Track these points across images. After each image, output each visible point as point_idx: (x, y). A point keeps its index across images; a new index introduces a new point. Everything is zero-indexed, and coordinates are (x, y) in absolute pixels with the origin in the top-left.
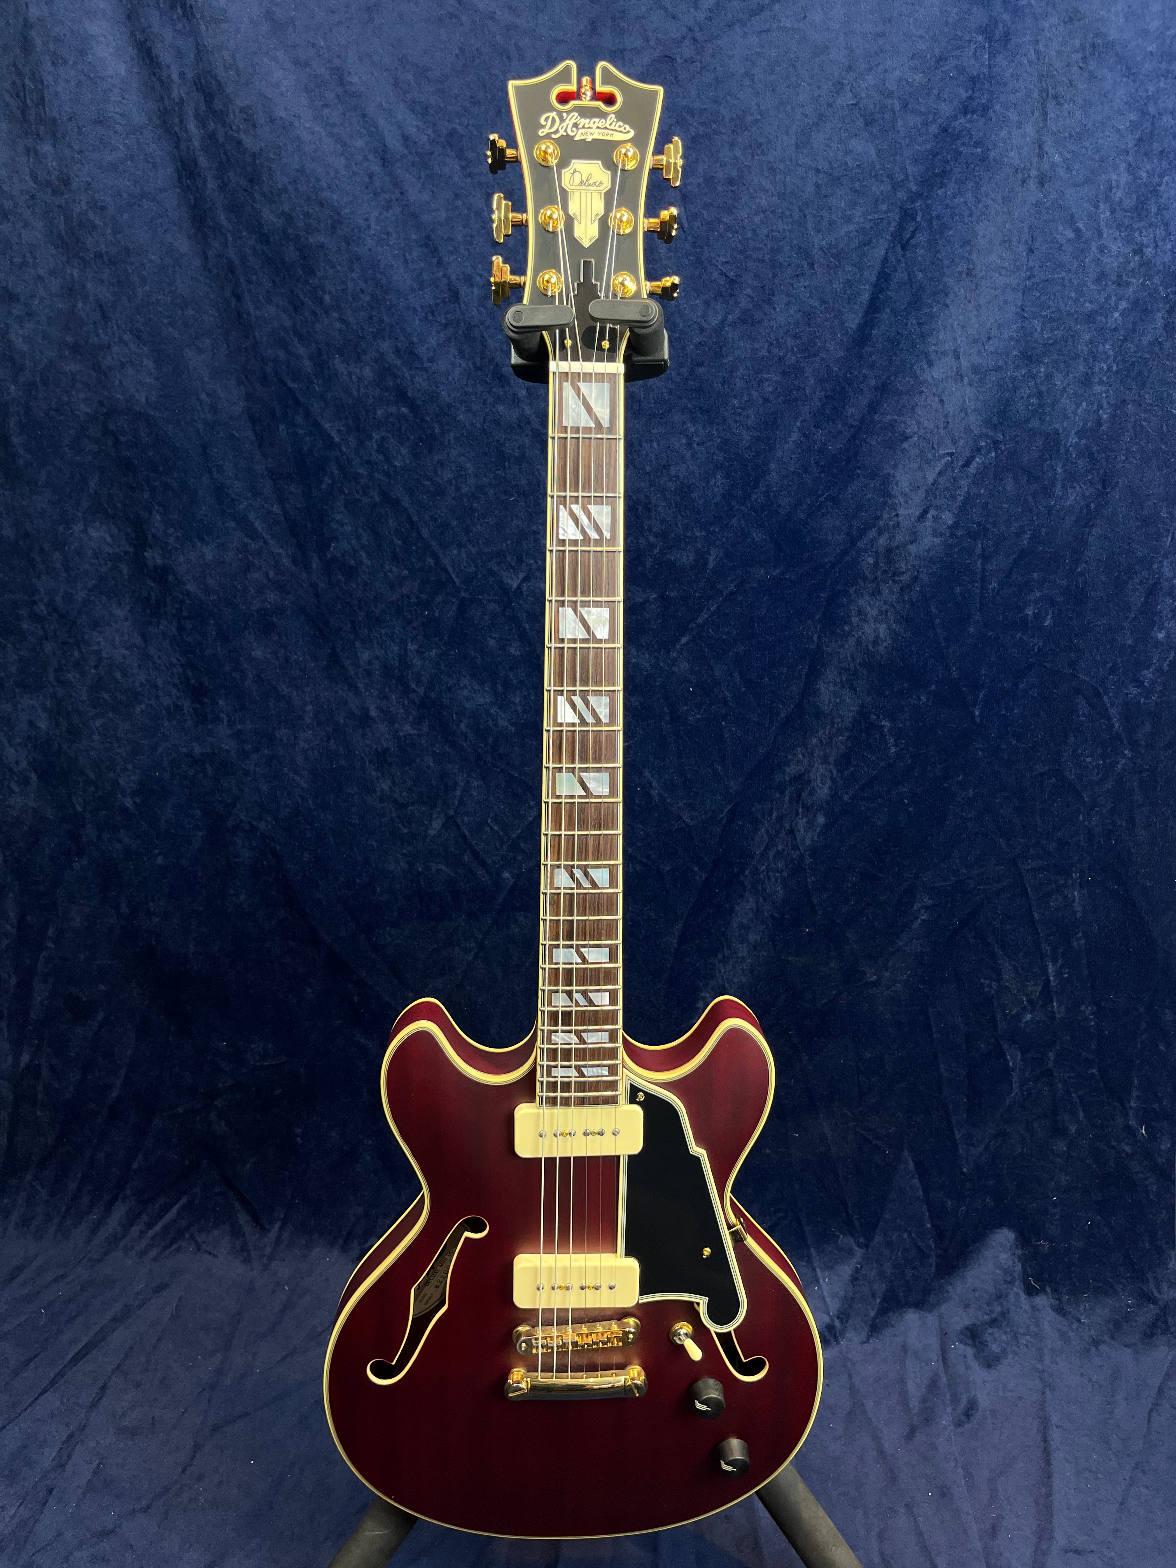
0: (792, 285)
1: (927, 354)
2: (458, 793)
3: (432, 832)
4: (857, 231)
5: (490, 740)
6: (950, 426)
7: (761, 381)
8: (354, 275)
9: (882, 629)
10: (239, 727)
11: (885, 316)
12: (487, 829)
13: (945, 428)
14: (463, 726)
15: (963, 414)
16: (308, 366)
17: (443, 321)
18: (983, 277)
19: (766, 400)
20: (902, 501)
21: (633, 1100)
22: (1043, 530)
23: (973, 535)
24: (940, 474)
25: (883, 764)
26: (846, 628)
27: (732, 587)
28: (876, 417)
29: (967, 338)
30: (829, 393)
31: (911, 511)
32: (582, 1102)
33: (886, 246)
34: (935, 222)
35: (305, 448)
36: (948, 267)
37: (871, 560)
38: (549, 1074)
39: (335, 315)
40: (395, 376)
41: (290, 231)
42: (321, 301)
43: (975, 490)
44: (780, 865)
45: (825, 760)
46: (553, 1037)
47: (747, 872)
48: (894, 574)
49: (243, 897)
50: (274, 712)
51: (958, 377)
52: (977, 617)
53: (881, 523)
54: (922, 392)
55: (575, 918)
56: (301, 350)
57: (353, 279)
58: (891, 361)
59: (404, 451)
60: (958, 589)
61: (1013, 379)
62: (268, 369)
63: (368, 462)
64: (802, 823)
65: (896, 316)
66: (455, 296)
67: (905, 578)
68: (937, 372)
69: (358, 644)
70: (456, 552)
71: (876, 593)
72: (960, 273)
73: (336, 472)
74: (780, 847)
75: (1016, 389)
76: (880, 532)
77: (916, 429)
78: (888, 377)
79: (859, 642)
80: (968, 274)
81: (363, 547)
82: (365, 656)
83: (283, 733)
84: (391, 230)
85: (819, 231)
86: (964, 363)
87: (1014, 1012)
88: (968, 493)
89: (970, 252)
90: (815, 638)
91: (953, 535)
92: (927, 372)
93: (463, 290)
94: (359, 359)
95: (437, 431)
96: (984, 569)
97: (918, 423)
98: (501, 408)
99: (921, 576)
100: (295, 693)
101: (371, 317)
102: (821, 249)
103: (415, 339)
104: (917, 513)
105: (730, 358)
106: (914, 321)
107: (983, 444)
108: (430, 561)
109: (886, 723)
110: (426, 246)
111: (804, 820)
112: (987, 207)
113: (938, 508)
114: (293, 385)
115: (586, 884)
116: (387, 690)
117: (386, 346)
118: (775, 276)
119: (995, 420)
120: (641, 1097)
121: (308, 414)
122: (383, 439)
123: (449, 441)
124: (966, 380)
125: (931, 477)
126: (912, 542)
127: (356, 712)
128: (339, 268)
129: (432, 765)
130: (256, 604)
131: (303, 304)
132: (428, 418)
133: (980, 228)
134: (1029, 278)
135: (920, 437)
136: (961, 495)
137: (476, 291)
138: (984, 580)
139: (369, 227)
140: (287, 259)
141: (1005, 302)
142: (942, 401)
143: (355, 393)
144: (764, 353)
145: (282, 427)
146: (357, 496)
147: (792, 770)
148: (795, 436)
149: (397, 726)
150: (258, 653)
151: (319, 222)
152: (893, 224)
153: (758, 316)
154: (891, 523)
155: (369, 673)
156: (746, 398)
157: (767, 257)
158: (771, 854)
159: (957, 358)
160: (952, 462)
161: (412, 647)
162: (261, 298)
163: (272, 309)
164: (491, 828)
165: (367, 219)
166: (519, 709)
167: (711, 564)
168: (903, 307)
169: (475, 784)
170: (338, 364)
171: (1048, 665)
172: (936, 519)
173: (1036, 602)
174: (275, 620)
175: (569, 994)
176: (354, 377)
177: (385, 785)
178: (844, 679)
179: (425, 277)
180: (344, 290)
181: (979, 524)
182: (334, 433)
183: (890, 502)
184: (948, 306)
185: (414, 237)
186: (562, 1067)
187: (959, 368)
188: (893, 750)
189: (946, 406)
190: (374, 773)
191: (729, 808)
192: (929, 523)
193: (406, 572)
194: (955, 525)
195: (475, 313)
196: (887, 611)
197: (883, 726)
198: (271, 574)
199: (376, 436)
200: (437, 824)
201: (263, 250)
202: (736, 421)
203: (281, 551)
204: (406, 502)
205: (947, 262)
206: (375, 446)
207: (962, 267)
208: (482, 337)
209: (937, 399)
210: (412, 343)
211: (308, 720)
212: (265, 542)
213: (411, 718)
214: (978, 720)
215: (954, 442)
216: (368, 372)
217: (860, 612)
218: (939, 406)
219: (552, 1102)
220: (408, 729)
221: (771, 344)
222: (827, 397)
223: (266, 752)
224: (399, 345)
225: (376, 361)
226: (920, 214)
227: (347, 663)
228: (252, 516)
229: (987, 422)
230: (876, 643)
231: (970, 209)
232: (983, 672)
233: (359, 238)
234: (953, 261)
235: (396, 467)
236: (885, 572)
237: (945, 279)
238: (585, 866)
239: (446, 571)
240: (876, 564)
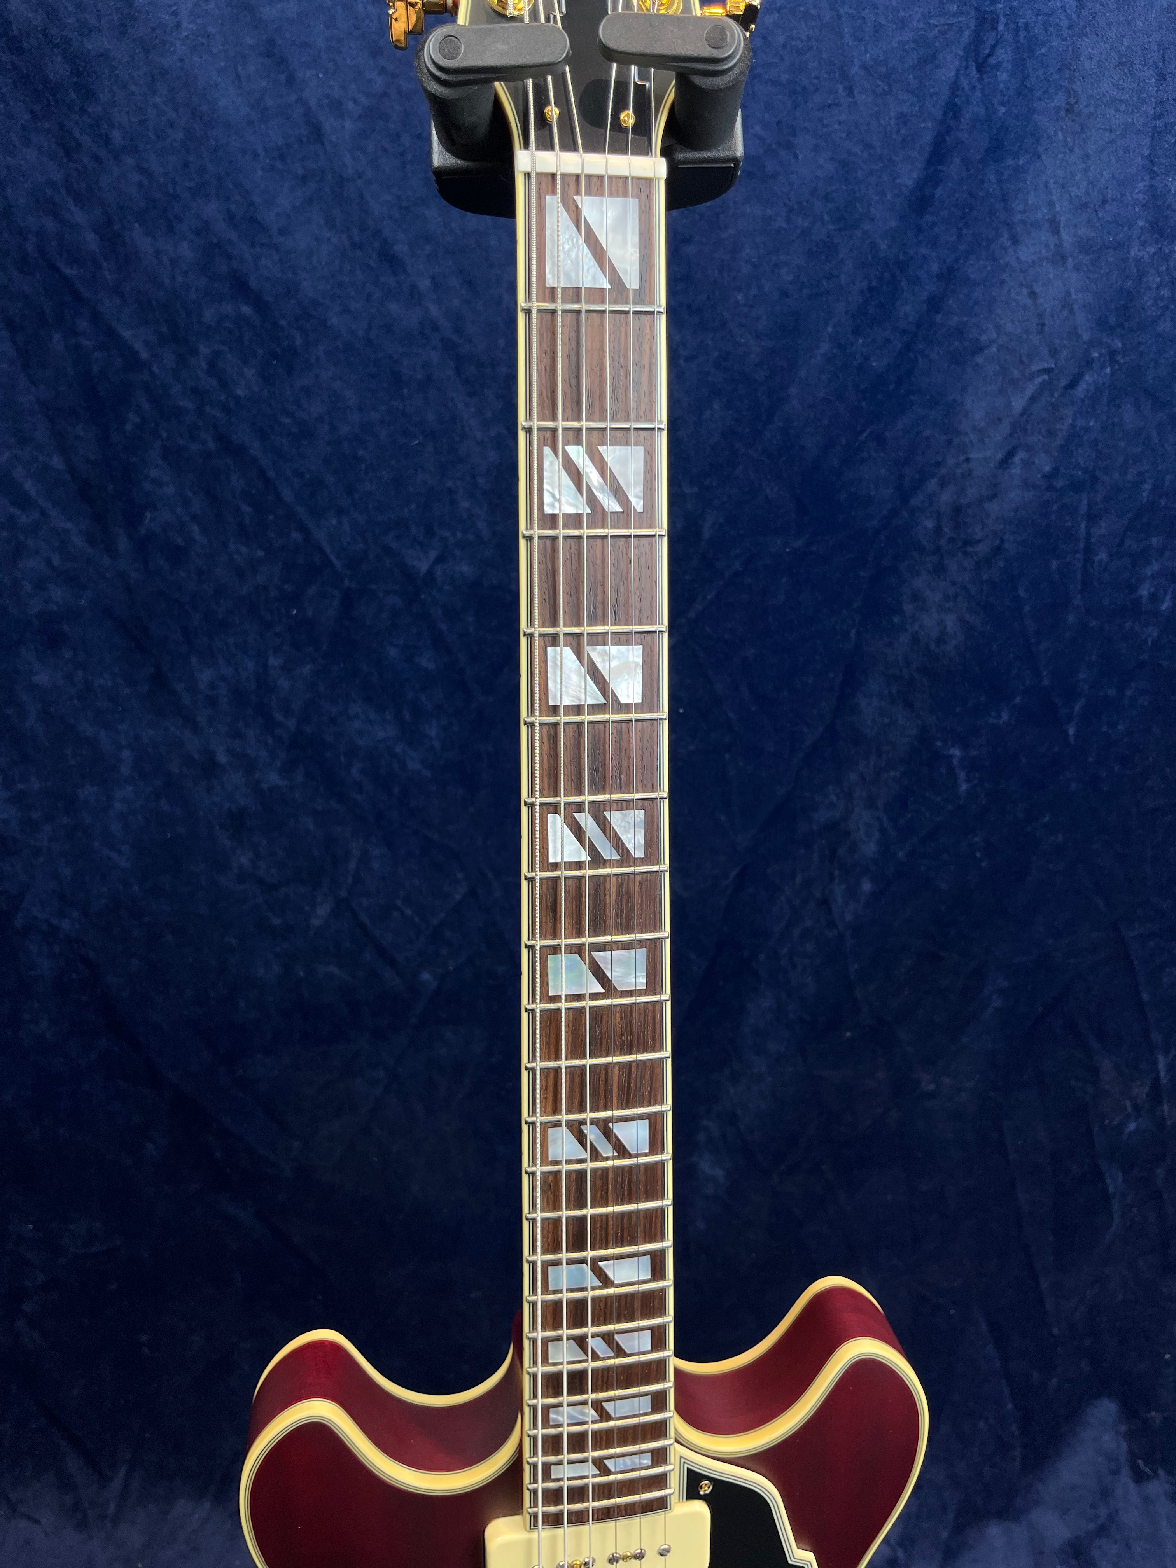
0: (821, 120)
1: (1010, 225)
2: (352, 866)
3: (316, 922)
4: (915, 41)
5: (396, 790)
6: (1047, 329)
7: (776, 266)
8: (157, 99)
9: (950, 620)
10: (21, 786)
11: (954, 168)
12: (396, 914)
13: (1041, 332)
14: (355, 772)
15: (1065, 313)
16: (91, 241)
17: (300, 171)
18: (1090, 115)
19: (785, 294)
20: (973, 437)
21: (692, 1493)
22: (1168, 477)
23: (1076, 487)
24: (1033, 399)
25: (950, 807)
26: (896, 620)
27: (738, 566)
28: (938, 318)
29: (1070, 201)
30: (874, 283)
31: (988, 454)
32: (605, 1515)
33: (957, 63)
34: (1022, 34)
35: (96, 369)
36: (1040, 99)
37: (929, 524)
38: (547, 1476)
39: (130, 161)
40: (229, 257)
41: (54, 31)
42: (108, 141)
43: (1081, 423)
44: (810, 947)
45: (871, 803)
46: (552, 1416)
47: (762, 957)
48: (966, 543)
49: (44, 1024)
50: (73, 762)
51: (1059, 258)
52: (1077, 600)
53: (943, 471)
54: (1003, 282)
55: (589, 1211)
56: (79, 217)
57: (155, 105)
58: (960, 236)
59: (250, 372)
60: (1055, 564)
61: (1138, 261)
62: (30, 248)
63: (195, 390)
64: (838, 890)
65: (968, 170)
66: (317, 133)
67: (983, 549)
68: (1026, 253)
69: (194, 660)
70: (334, 522)
71: (939, 570)
72: (1058, 110)
73: (146, 406)
74: (808, 923)
75: (1141, 275)
76: (943, 484)
77: (994, 335)
78: (957, 260)
79: (915, 639)
80: (1068, 111)
81: (194, 517)
82: (205, 677)
83: (88, 792)
84: (212, 30)
85: (860, 40)
86: (1067, 238)
87: (1115, 1122)
88: (1073, 426)
89: (1071, 80)
90: (853, 634)
91: (1050, 488)
92: (1011, 251)
93: (329, 124)
94: (171, 230)
95: (298, 342)
96: (1089, 536)
97: (998, 327)
98: (393, 307)
99: (1007, 546)
100: (103, 733)
101: (186, 165)
102: (864, 66)
103: (257, 199)
104: (999, 456)
105: (732, 231)
106: (993, 178)
107: (1096, 355)
108: (296, 536)
109: (956, 752)
110: (269, 55)
111: (843, 887)
112: (1094, 15)
113: (1029, 448)
114: (70, 271)
115: (607, 1150)
116: (241, 724)
117: (212, 209)
118: (796, 106)
119: (1112, 320)
120: (706, 1488)
121: (96, 317)
122: (217, 354)
123: (318, 358)
124: (1070, 263)
125: (1018, 403)
126: (993, 497)
127: (196, 757)
128: (134, 88)
129: (312, 827)
130: (35, 606)
131: (79, 145)
132: (283, 322)
133: (1085, 44)
134: (1159, 117)
135: (1000, 347)
136: (1063, 428)
137: (348, 124)
138: (1089, 551)
139: (178, 25)
140: (51, 76)
141: (1127, 150)
142: (1033, 294)
143: (167, 281)
144: (780, 222)
145: (57, 337)
146: (181, 442)
147: (822, 816)
148: (825, 347)
149: (257, 775)
150: (43, 678)
151: (99, 18)
152: (967, 33)
153: (771, 166)
154: (959, 471)
155: (212, 702)
156: (754, 291)
157: (785, 77)
158: (796, 932)
159: (1056, 231)
160: (1051, 382)
161: (274, 661)
162: (14, 138)
163: (31, 155)
164: (402, 913)
165: (175, 14)
166: (437, 744)
167: (707, 533)
168: (978, 157)
169: (377, 852)
170: (138, 236)
171: (1165, 663)
172: (1027, 464)
173: (1153, 577)
174: (66, 628)
175: (581, 1342)
176: (165, 259)
177: (244, 859)
178: (894, 691)
179: (269, 102)
180: (142, 123)
181: (1085, 471)
182: (138, 346)
183: (956, 441)
184: (1039, 157)
185: (249, 41)
186: (570, 1462)
187: (1059, 246)
188: (964, 787)
189: (1041, 300)
190: (228, 843)
191: (736, 871)
192: (1016, 471)
193: (260, 554)
194: (1055, 472)
195: (347, 159)
196: (956, 596)
197: (951, 756)
198: (56, 561)
199: (204, 350)
200: (323, 910)
201: (12, 63)
202: (741, 326)
203: (69, 525)
204: (255, 448)
205: (1038, 94)
206: (204, 365)
207: (1059, 100)
208: (362, 196)
209: (1025, 291)
210: (252, 204)
211: (125, 770)
212: (43, 513)
213: (278, 764)
214: (1072, 740)
215: (1054, 353)
216: (186, 251)
217: (916, 597)
218: (1029, 302)
219: (554, 1520)
220: (273, 778)
221: (791, 210)
222: (871, 289)
223: (65, 820)
224: (233, 208)
225: (198, 233)
226: (1003, 20)
227: (179, 687)
228: (19, 473)
229: (1102, 324)
230: (941, 640)
231: (1069, 17)
232: (1081, 676)
233: (164, 42)
234: (1046, 92)
235: (237, 398)
236: (952, 540)
237: (1036, 117)
238: (607, 1121)
239: (320, 550)
240: (938, 529)
